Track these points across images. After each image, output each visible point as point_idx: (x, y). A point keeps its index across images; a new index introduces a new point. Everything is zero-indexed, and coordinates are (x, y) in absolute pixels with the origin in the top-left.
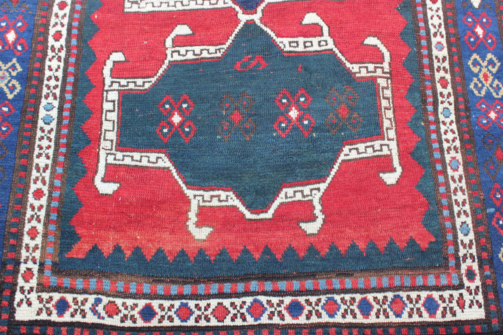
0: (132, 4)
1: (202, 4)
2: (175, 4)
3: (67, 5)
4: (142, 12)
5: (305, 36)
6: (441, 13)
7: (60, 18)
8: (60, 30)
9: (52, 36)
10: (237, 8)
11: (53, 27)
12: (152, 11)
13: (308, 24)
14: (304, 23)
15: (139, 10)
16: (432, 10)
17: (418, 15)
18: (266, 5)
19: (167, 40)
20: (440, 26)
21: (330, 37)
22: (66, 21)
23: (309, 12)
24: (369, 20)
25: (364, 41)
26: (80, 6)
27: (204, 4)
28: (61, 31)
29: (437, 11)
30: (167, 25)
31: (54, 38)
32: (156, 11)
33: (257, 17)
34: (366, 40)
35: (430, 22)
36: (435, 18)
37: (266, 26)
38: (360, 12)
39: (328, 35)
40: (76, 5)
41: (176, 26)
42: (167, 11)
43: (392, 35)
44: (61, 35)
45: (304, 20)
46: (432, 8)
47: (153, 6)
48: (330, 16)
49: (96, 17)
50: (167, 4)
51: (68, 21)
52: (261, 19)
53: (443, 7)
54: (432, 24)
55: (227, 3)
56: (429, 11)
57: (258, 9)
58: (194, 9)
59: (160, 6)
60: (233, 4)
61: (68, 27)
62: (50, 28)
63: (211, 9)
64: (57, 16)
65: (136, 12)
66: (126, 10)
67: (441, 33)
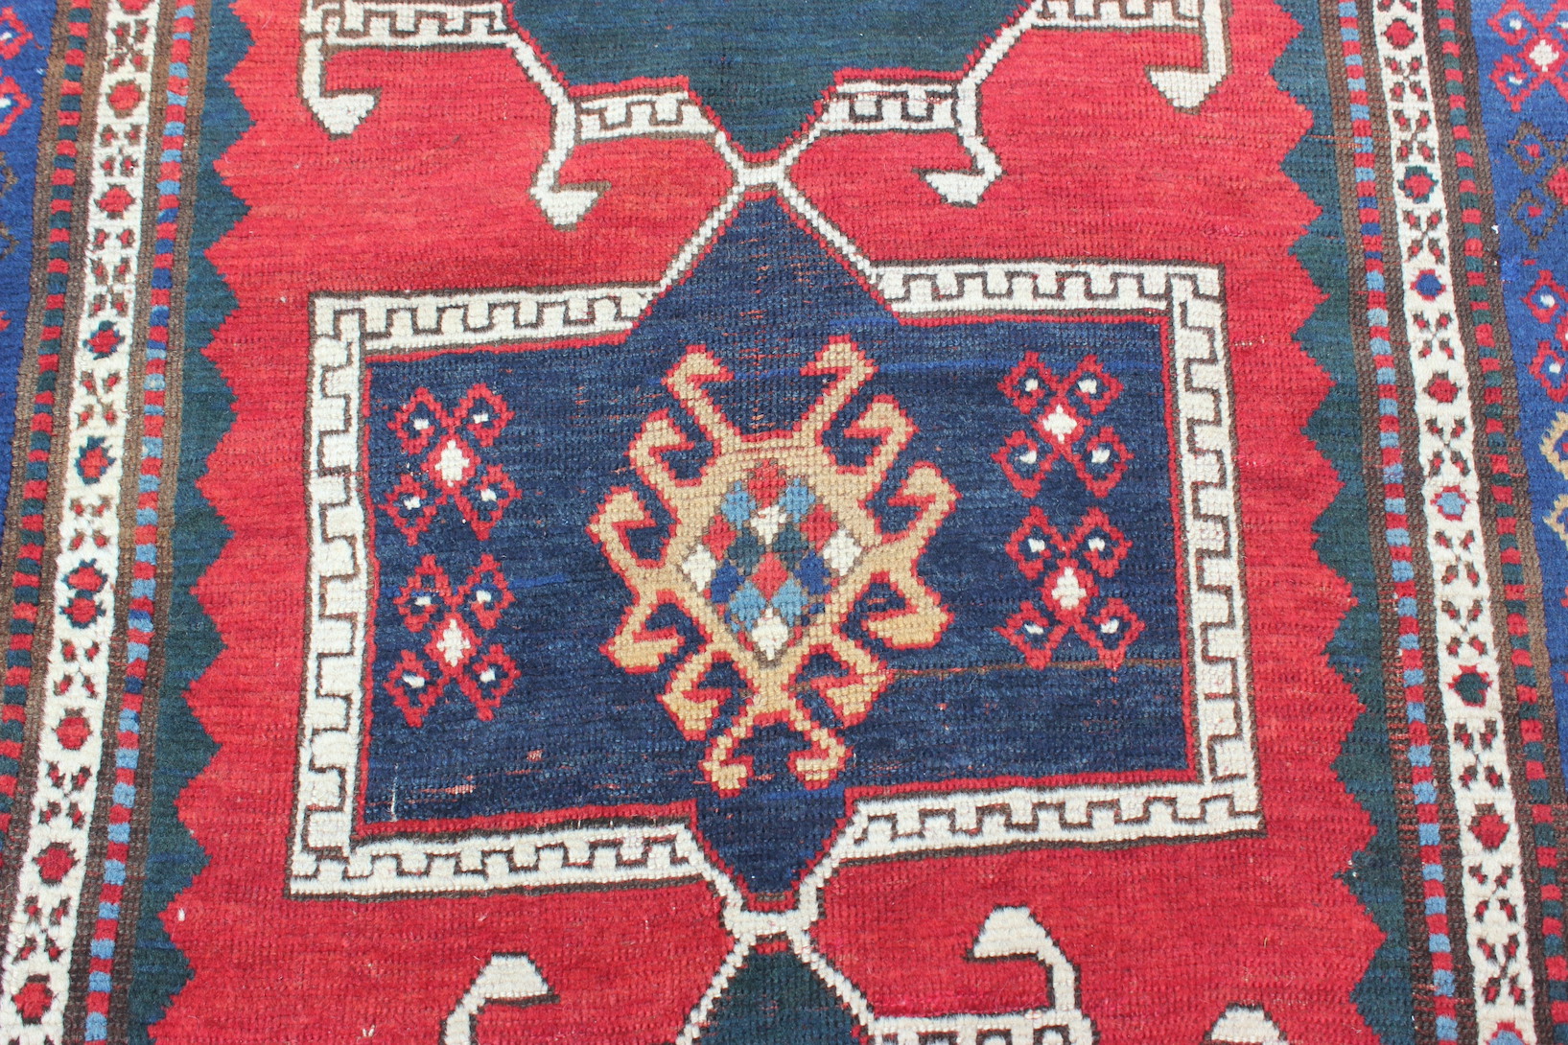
0: (318, 859)
1: (588, 865)
2: (484, 864)
3: (74, 863)
4: (359, 897)
5: (980, 1009)
6: (1515, 891)
7: (45, 922)
8: (43, 972)
9: (13, 999)
10: (723, 884)
11: (16, 959)
12: (395, 893)
13: (995, 958)
14: (979, 951)
15: (347, 887)
16: (1483, 879)
17: (1429, 901)
18: (835, 871)
19: (451, 1020)
20: (1511, 949)
21: (1078, 1014)
22: (65, 934)
23: (999, 906)
24: (1233, 932)
25: (1213, 1024)
26: (121, 865)
27: (597, 863)
28: (46, 978)
29: (1501, 882)
30: (453, 958)
31: (20, 1011)
32: (408, 893)
33: (796, 924)
34: (1221, 1022)
35: (1474, 931)
36: (1494, 913)
37: (831, 963)
38: (1202, 900)
39: (1071, 1000)
40: (107, 864)
41: (488, 963)
42: (453, 892)
43: (1322, 993)
44: (48, 995)
45: (982, 938)
46: (1484, 871)
47: (401, 873)
48: (1081, 920)
49: (181, 916)
50: (452, 862)
51: (73, 934)
52: (815, 931)
53: (1524, 864)
54: (1481, 942)
55: (685, 860)
56: (1469, 883)
57: (803, 889)
58: (556, 887)
59: (427, 873)
60: (707, 866)
61: (73, 961)
62: (7, 962)
63: (622, 884)
64: (33, 909)
65: (333, 895)
66: (296, 887)
67: (1514, 980)
